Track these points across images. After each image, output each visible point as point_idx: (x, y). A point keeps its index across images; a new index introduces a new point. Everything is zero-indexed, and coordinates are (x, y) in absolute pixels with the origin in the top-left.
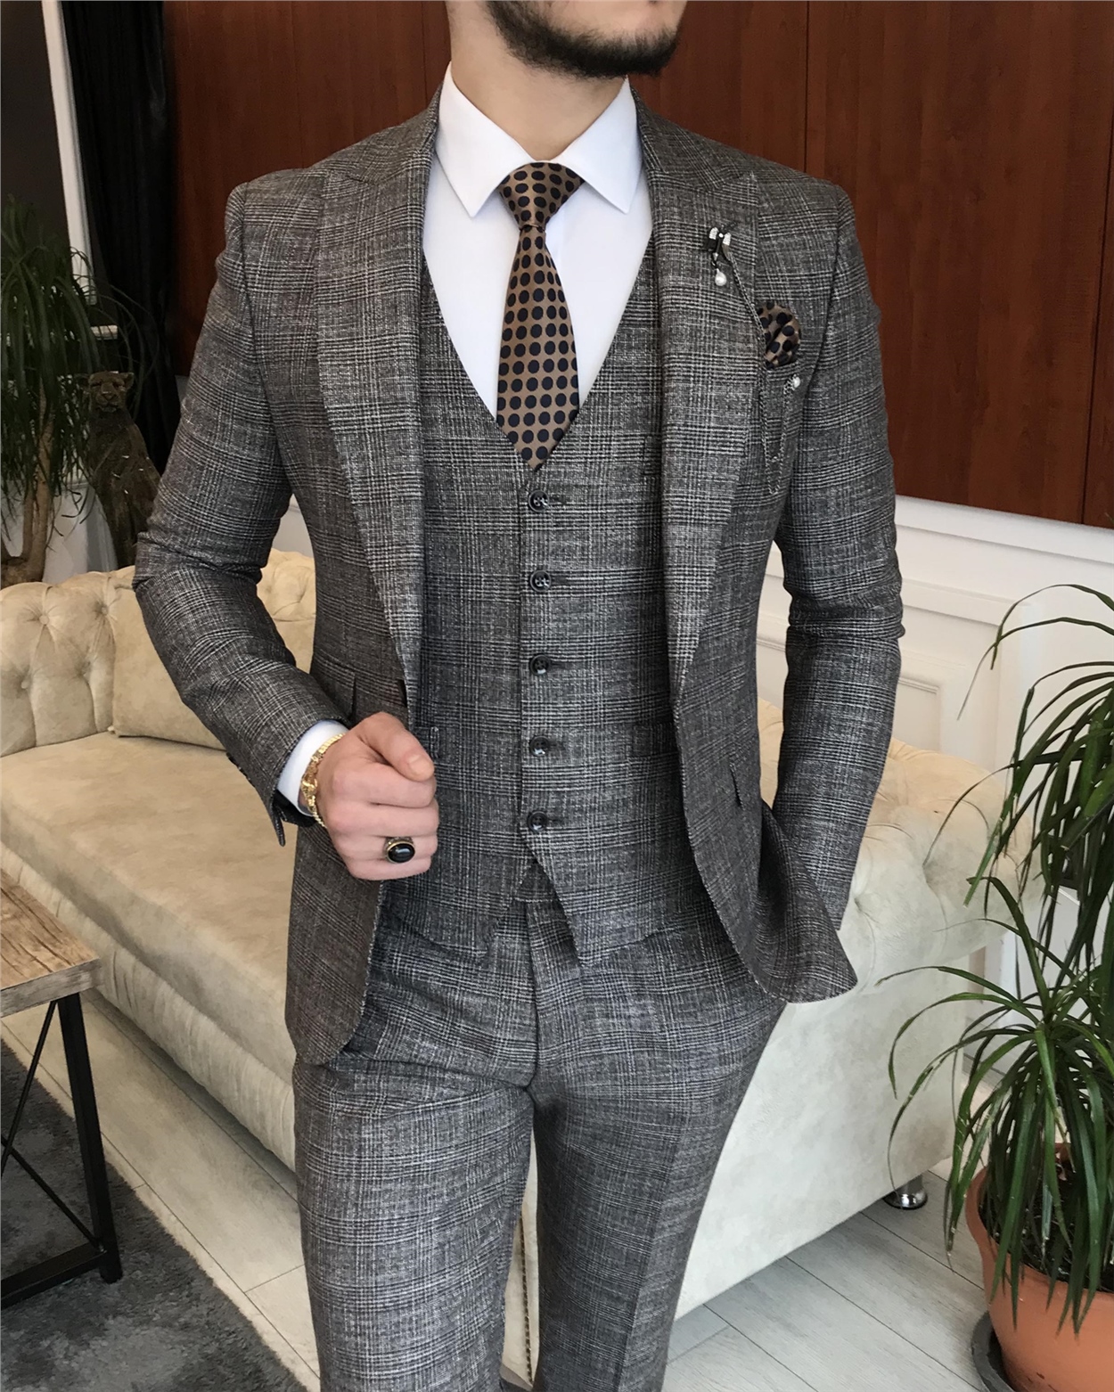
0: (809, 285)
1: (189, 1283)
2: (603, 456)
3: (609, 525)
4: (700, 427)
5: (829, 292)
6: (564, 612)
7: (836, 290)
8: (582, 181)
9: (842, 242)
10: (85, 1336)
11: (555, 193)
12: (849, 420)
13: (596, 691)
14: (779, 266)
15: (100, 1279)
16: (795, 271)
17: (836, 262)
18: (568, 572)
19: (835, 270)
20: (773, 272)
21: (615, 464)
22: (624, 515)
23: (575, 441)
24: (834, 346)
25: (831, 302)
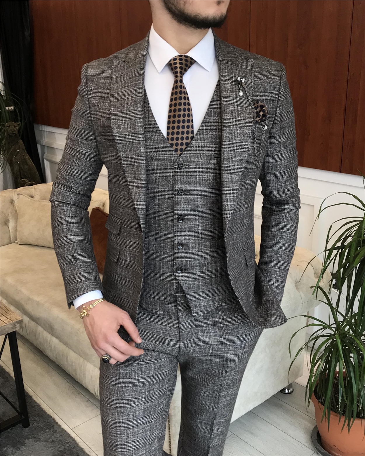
0: (271, 96)
1: (53, 427)
2: (202, 151)
3: (203, 174)
4: (234, 142)
5: (277, 98)
6: (188, 202)
7: (280, 97)
8: (195, 61)
9: (282, 81)
10: (18, 446)
11: (186, 65)
12: (284, 140)
13: (199, 228)
14: (261, 89)
15: (22, 427)
16: (266, 91)
17: (280, 88)
18: (190, 189)
19: (280, 91)
20: (259, 91)
21: (206, 154)
22: (208, 170)
23: (193, 146)
24: (279, 116)
25: (278, 101)
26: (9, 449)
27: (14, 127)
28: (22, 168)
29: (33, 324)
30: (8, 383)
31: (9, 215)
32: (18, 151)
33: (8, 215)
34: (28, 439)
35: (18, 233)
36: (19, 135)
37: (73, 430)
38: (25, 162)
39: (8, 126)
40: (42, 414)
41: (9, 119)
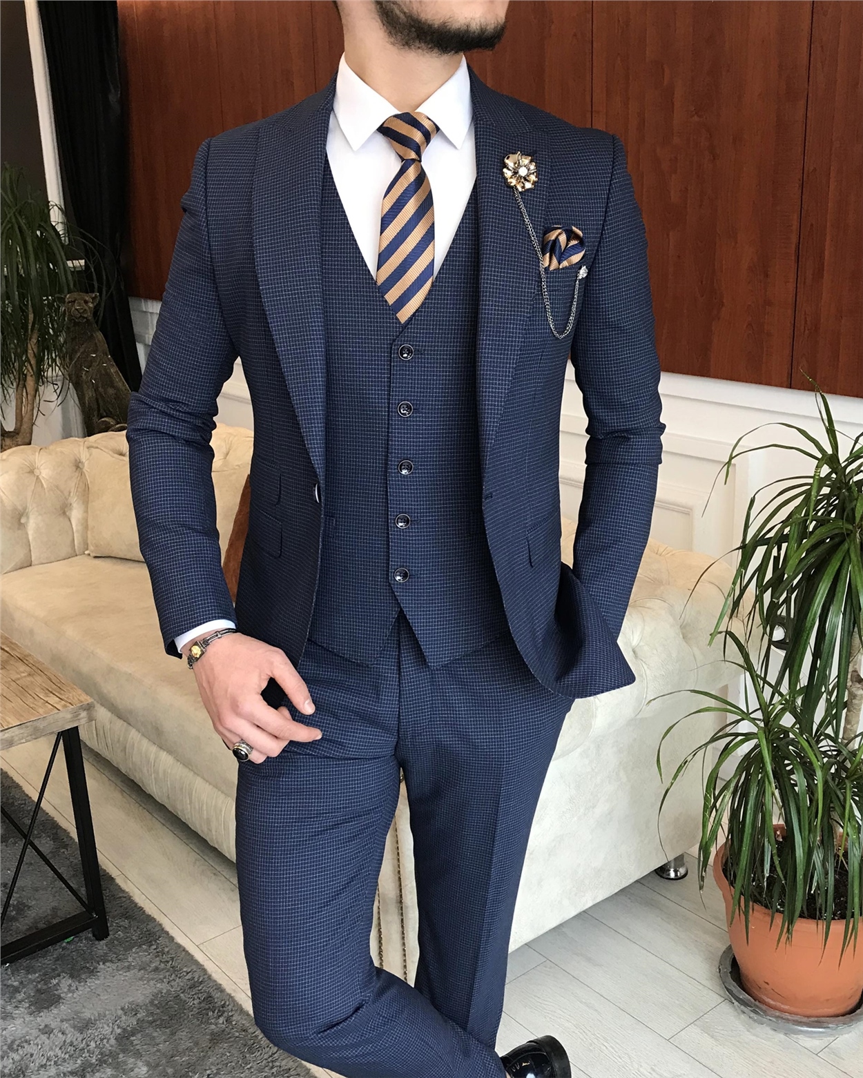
1: (157, 940)
10: (83, 977)
15: (92, 938)
26: (63, 981)
27: (84, 304)
28: (103, 393)
29: (119, 724)
30: (64, 850)
31: (72, 494)
32: (94, 355)
33: (70, 493)
34: (104, 964)
35: (89, 532)
36: (97, 323)
37: (201, 948)
38: (107, 380)
39: (72, 302)
40: (133, 913)
41: (74, 285)
